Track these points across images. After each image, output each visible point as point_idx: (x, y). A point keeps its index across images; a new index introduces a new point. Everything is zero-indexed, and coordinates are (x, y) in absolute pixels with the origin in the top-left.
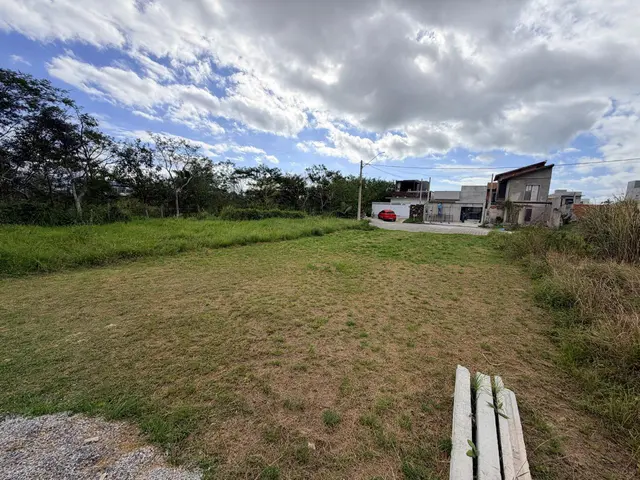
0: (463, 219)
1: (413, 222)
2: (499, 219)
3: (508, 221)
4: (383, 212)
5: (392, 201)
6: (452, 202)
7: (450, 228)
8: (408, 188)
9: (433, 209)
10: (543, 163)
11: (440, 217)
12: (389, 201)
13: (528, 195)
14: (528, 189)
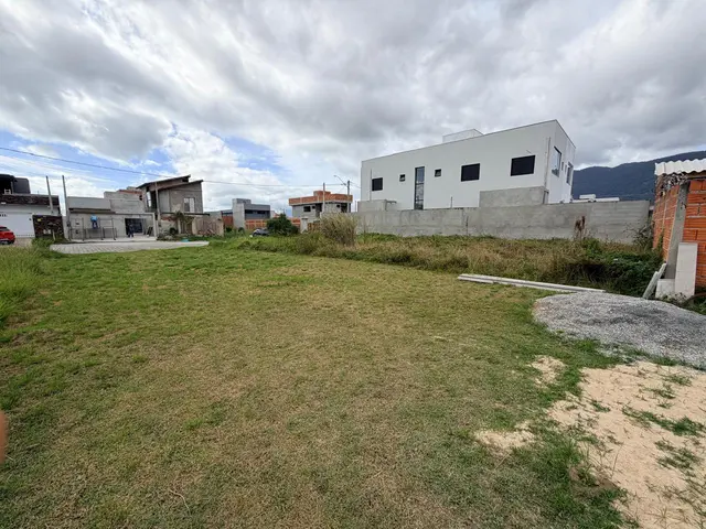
0: (129, 233)
3: (183, 232)
13: (187, 207)
14: (186, 200)
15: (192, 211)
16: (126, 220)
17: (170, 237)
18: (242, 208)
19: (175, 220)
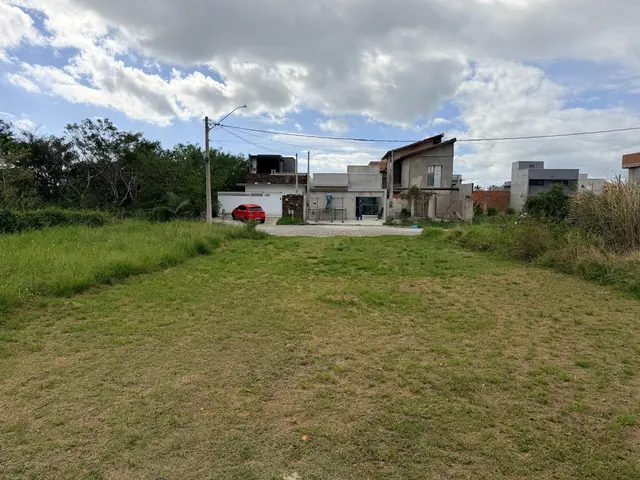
0: (358, 215)
1: (292, 223)
2: (405, 213)
3: (416, 215)
4: (242, 207)
5: (248, 191)
6: (343, 190)
7: (344, 228)
8: (270, 168)
9: (318, 201)
10: (440, 137)
11: (330, 213)
12: (243, 189)
13: (431, 179)
14: (430, 170)
15: (437, 184)
16: (357, 198)
17: (398, 221)
18: (524, 177)
19: (408, 198)
